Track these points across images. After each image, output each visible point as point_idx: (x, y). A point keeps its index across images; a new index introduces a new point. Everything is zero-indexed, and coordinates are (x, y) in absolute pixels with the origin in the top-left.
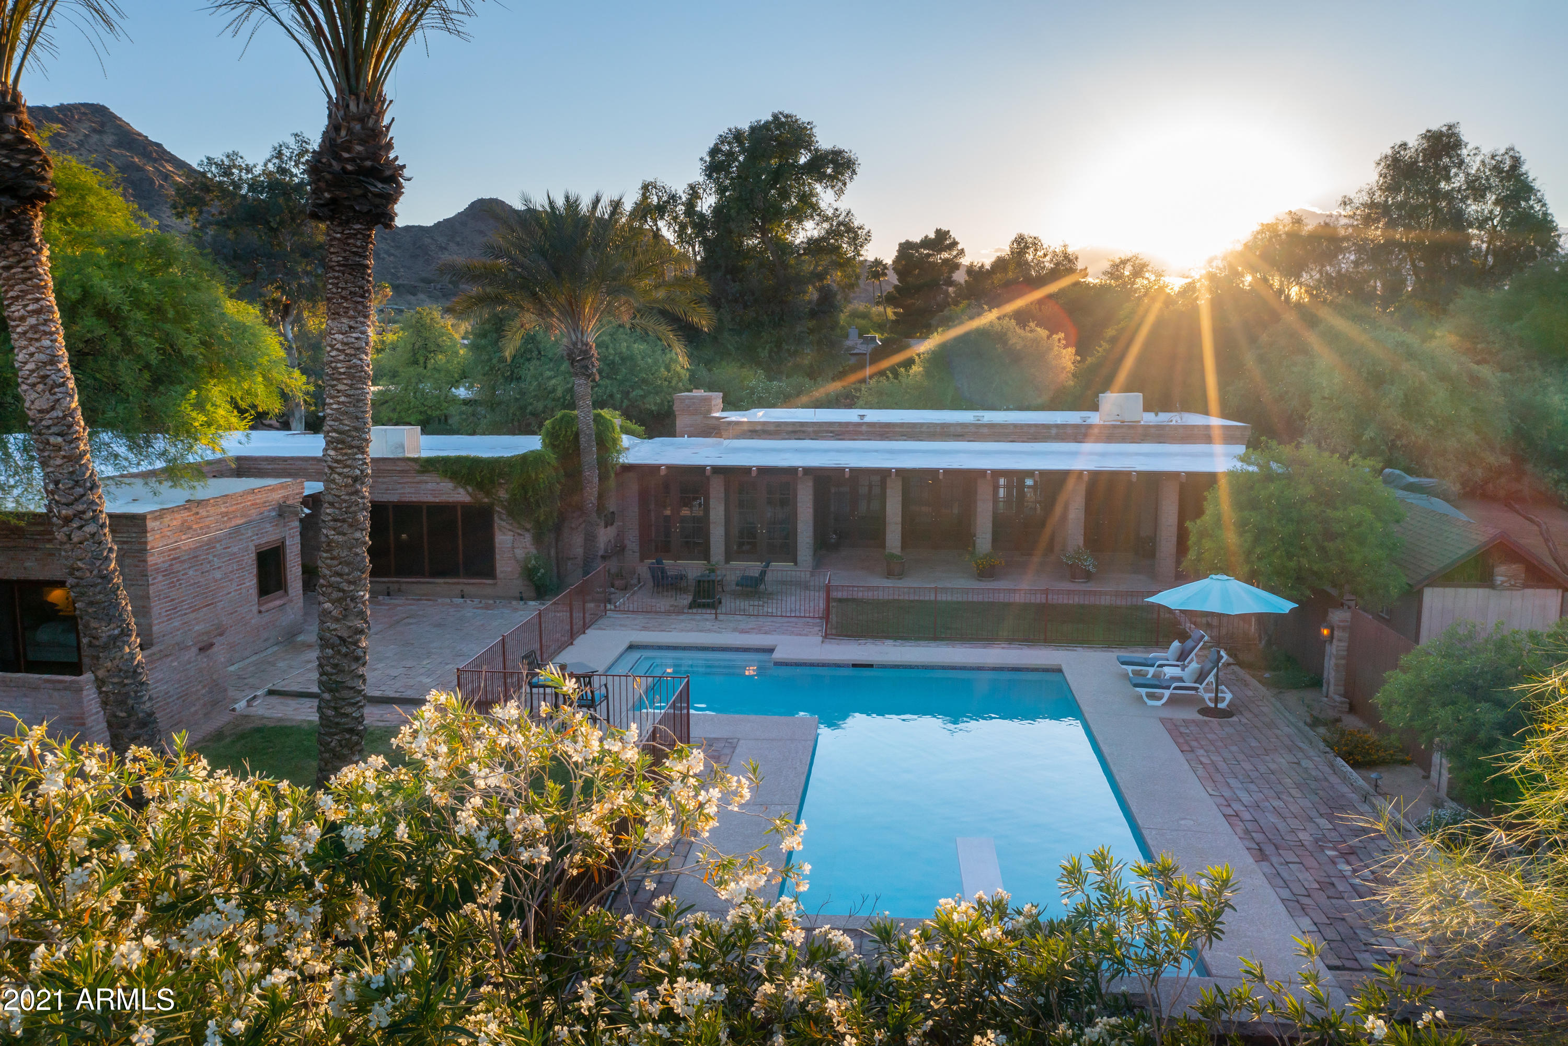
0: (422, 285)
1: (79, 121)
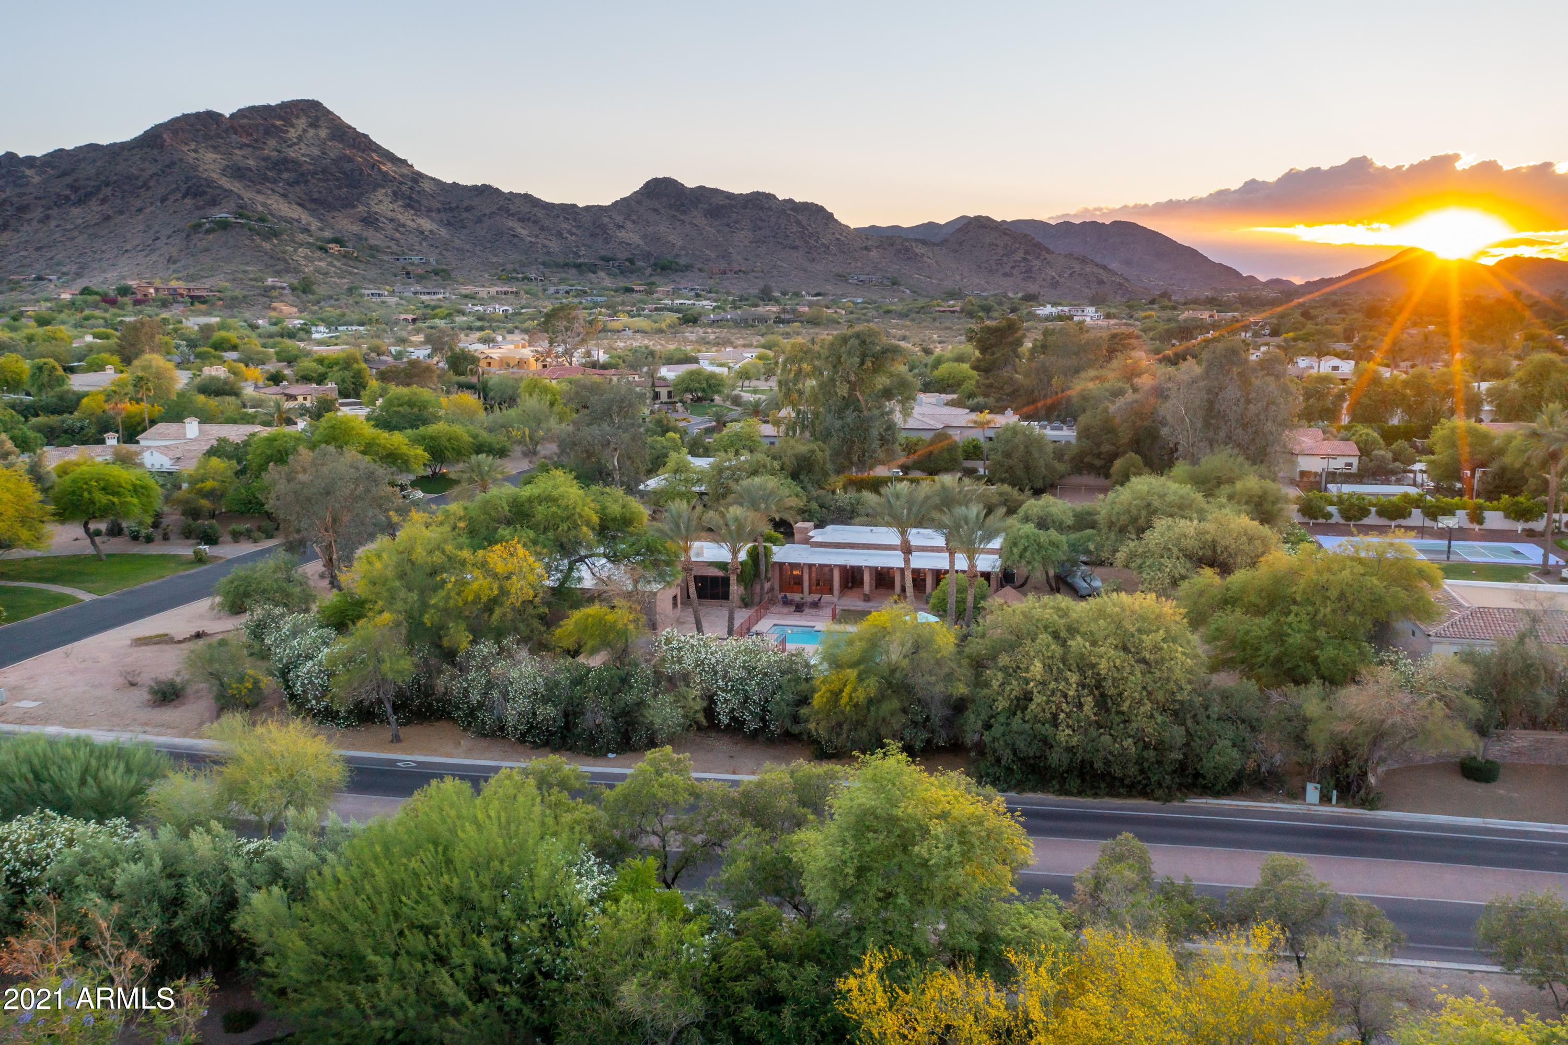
0: (602, 263)
1: (298, 117)
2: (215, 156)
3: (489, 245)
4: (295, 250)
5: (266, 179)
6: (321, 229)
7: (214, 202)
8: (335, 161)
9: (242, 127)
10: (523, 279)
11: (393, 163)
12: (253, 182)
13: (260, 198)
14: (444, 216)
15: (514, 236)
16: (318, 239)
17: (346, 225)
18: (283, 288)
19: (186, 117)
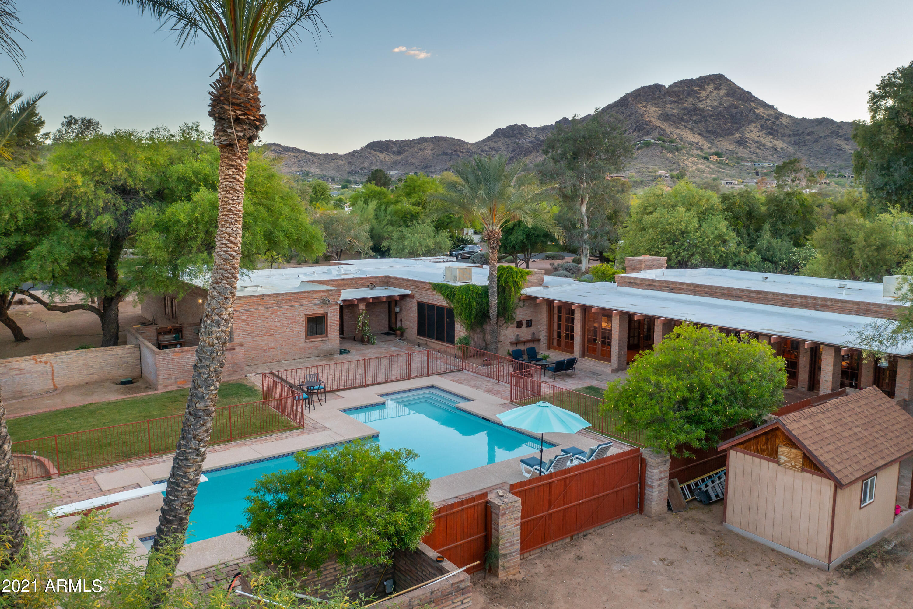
1: (708, 85)
2: (655, 109)
3: (821, 156)
4: (688, 159)
5: (682, 120)
6: (710, 148)
7: (647, 133)
8: (727, 109)
9: (674, 92)
10: (839, 176)
11: (764, 108)
12: (674, 122)
13: (677, 131)
14: (792, 139)
15: (839, 150)
16: (706, 153)
17: (726, 145)
18: (666, 177)
19: (643, 88)
